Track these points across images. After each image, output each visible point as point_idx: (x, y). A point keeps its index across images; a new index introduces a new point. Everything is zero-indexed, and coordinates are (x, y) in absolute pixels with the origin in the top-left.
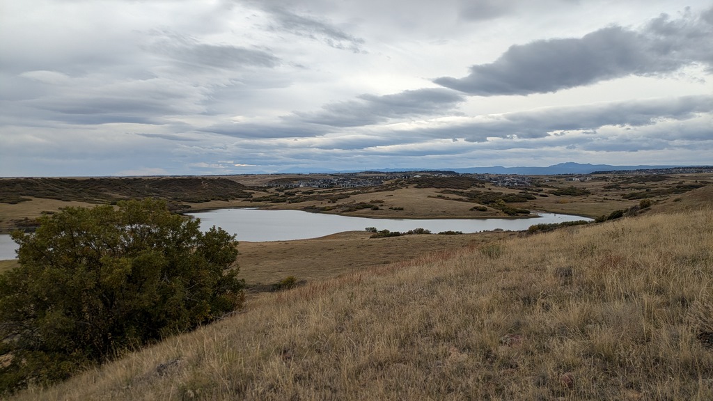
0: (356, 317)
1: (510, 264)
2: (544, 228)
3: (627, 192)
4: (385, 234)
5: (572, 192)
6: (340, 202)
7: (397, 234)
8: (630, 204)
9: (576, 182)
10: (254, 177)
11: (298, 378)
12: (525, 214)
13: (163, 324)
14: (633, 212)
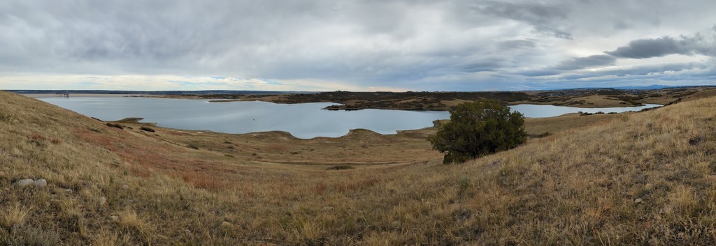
0: (569, 147)
1: (631, 123)
2: (646, 110)
3: (674, 95)
4: (586, 114)
5: (656, 96)
6: (567, 101)
7: (591, 114)
8: (675, 99)
9: (658, 92)
10: (532, 92)
11: (545, 171)
12: (640, 105)
13: (496, 147)
14: (676, 102)
